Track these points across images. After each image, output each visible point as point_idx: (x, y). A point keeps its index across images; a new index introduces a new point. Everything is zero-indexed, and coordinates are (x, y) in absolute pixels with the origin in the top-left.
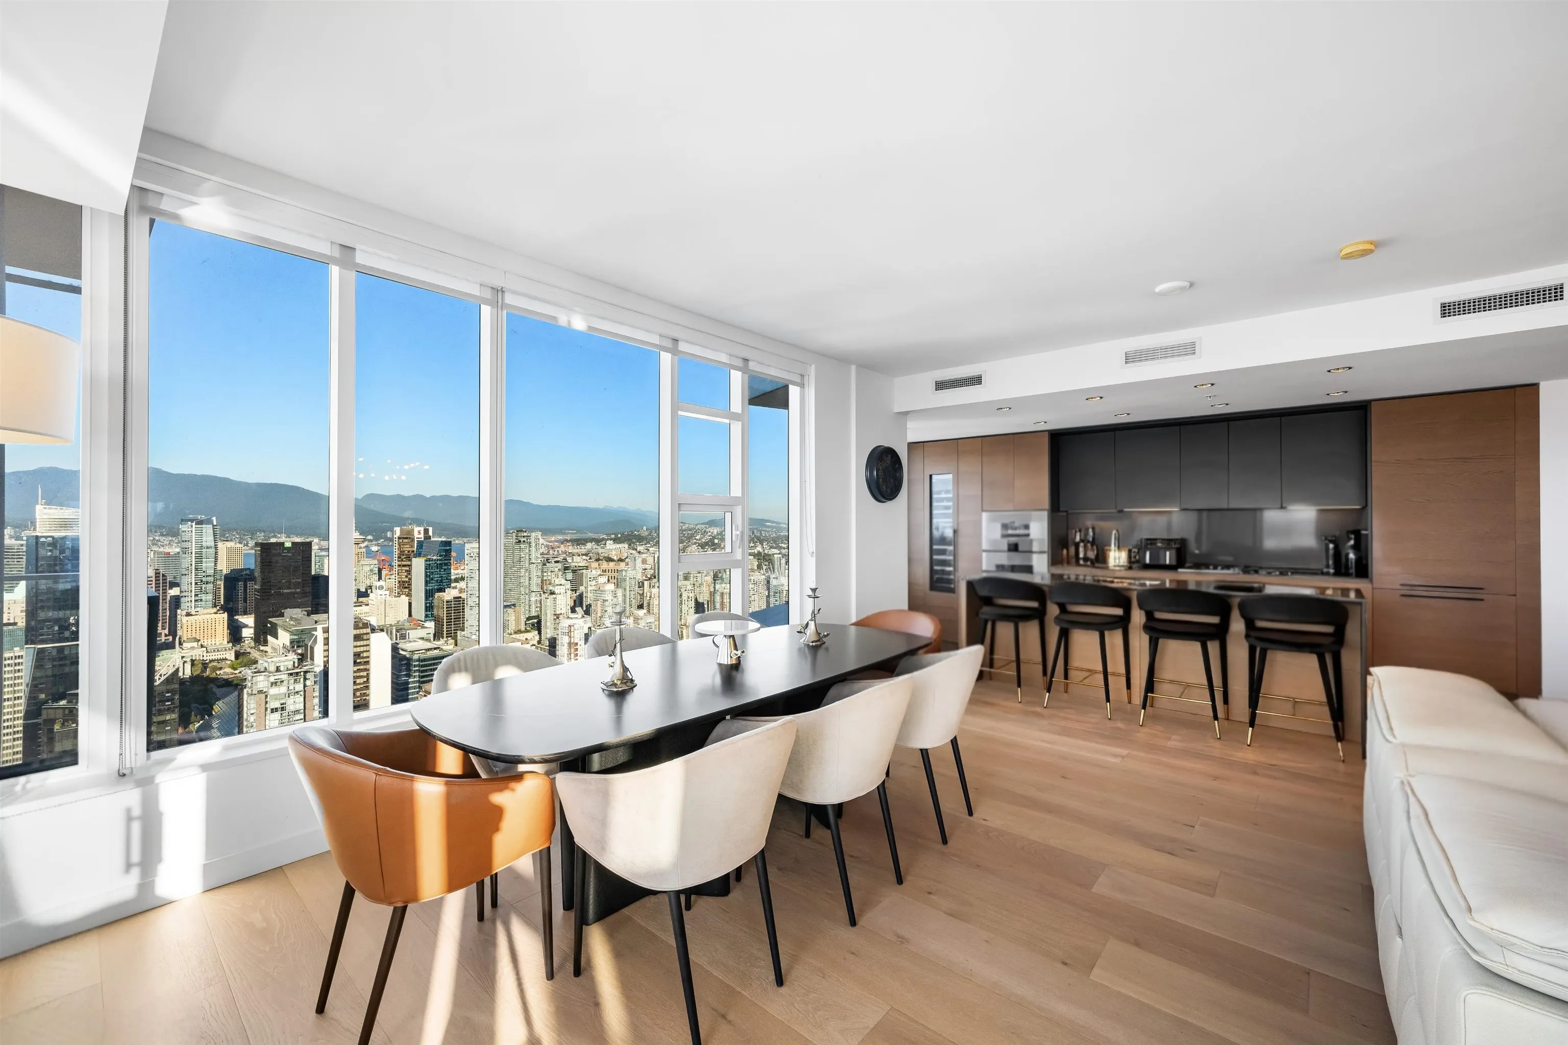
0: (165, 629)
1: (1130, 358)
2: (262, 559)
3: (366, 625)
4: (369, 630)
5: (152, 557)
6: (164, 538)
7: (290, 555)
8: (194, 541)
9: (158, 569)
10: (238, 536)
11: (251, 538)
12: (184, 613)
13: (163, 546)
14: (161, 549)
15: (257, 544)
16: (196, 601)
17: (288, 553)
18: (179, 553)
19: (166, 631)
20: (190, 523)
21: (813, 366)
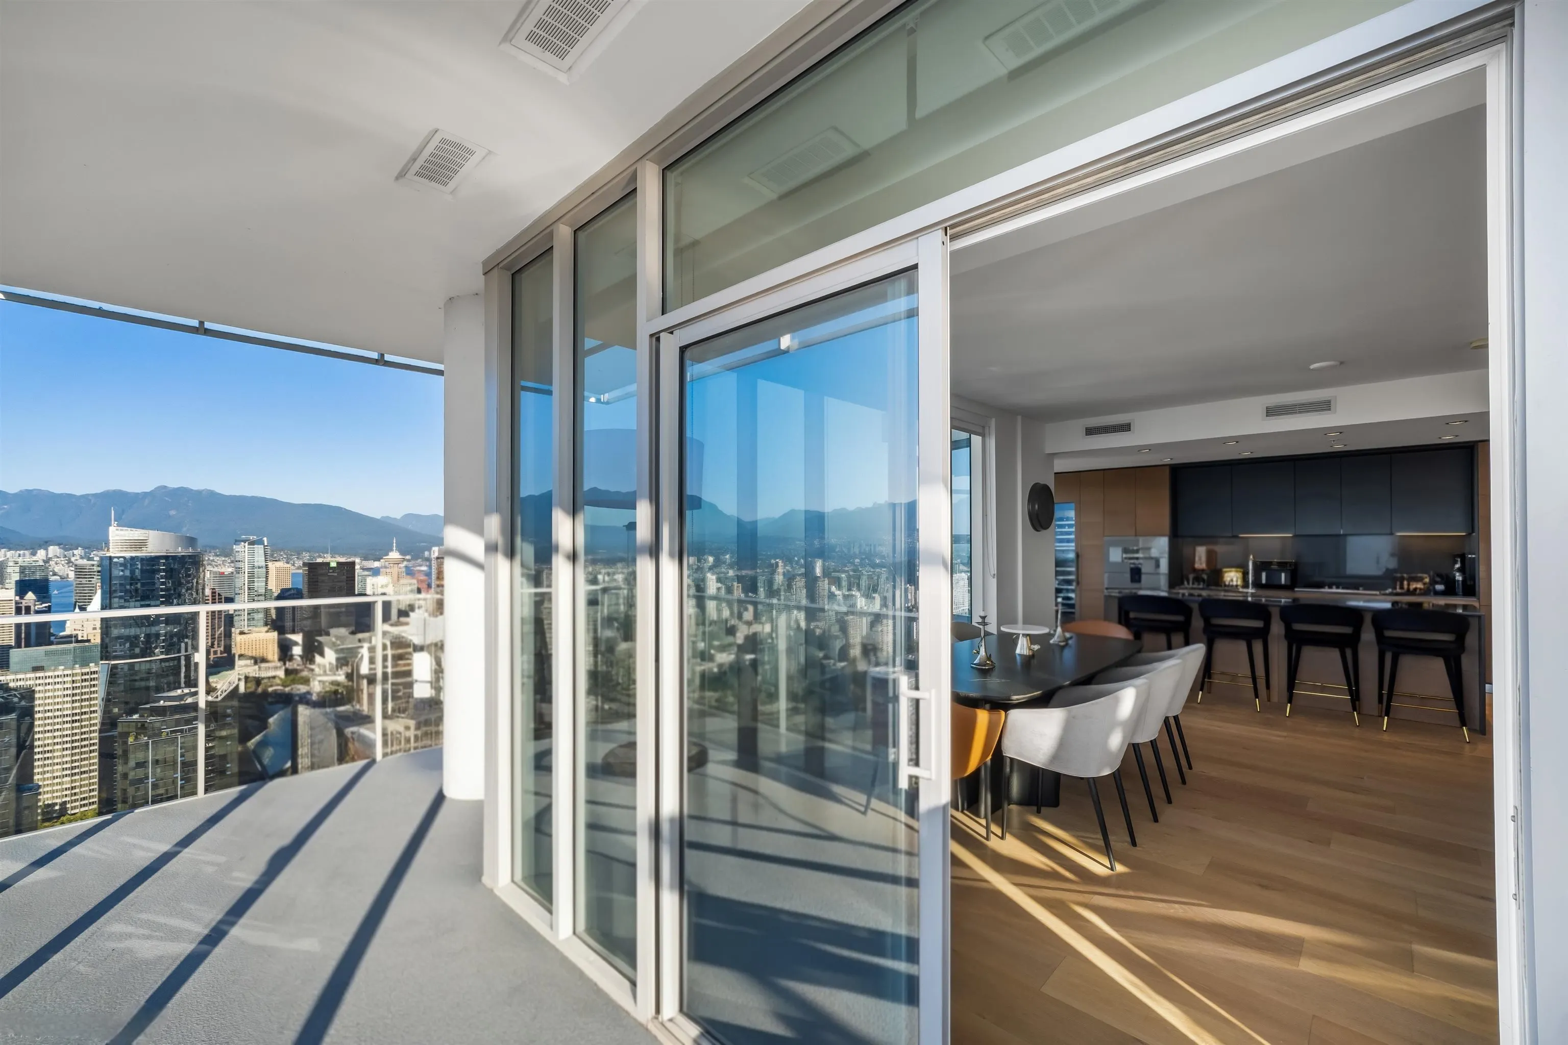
0: (220, 647)
1: (1271, 412)
2: (309, 579)
3: (407, 645)
4: (411, 650)
5: (208, 576)
6: (218, 558)
7: (336, 574)
8: (246, 561)
9: (215, 589)
10: (285, 556)
11: (298, 558)
12: (238, 631)
13: (217, 566)
14: (216, 569)
15: (305, 564)
16: (248, 620)
17: (333, 572)
18: (232, 573)
19: (222, 649)
20: (243, 543)
21: (994, 420)
